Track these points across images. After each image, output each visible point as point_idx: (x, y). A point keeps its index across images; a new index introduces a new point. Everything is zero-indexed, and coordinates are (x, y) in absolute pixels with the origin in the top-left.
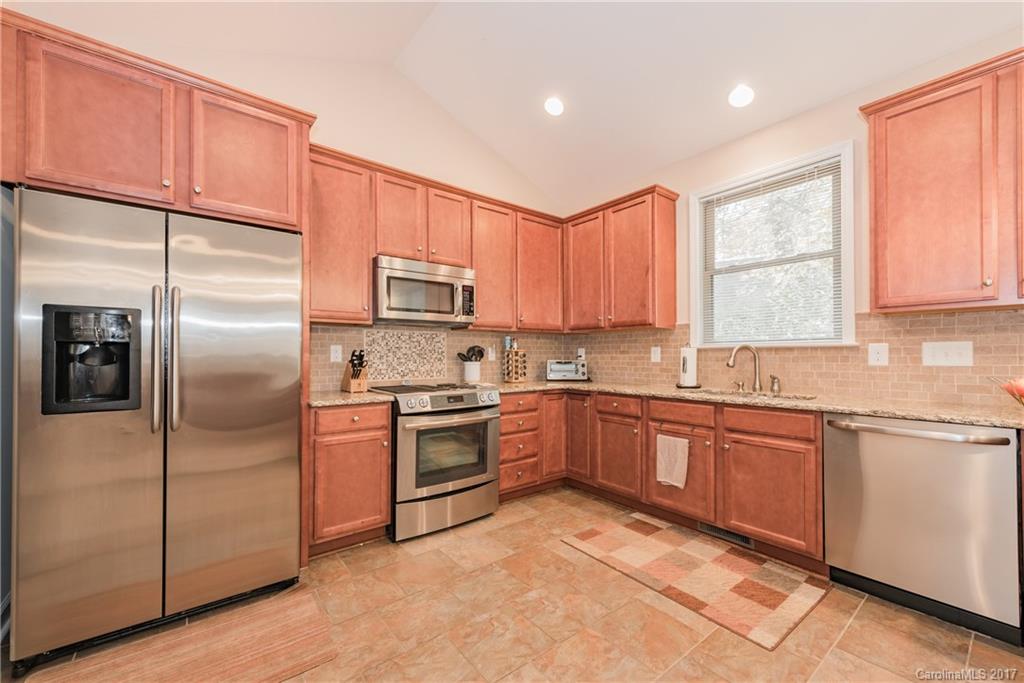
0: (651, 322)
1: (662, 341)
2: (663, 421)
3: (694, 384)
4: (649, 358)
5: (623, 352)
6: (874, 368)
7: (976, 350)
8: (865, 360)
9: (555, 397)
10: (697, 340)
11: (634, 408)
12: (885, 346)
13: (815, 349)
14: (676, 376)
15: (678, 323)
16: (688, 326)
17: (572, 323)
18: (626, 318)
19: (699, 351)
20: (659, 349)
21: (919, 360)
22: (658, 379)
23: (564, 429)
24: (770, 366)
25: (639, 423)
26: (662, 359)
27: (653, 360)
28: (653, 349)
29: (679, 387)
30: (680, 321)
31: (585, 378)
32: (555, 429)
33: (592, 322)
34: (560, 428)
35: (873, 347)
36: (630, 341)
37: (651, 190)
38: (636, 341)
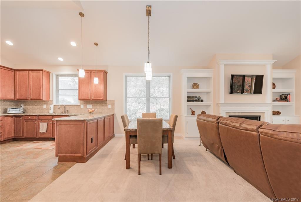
0: (42, 99)
1: (46, 103)
2: (42, 120)
3: (53, 112)
4: (43, 107)
5: (35, 106)
6: (82, 108)
7: (92, 106)
8: (81, 107)
9: (10, 117)
10: (54, 103)
11: (35, 118)
12: (83, 105)
13: (74, 105)
14: (49, 111)
15: (50, 99)
16: (52, 100)
17: (18, 98)
18: (35, 98)
19: (54, 106)
20: (45, 105)
21: (87, 107)
22: (45, 112)
23: (13, 125)
24: (68, 108)
25: (36, 121)
26: (46, 107)
27: (44, 107)
28: (44, 105)
29: (49, 113)
30: (51, 99)
31: (23, 112)
32: (10, 126)
33: (25, 98)
34: (12, 125)
35: (82, 105)
36: (37, 103)
37: (42, 70)
38: (39, 103)
